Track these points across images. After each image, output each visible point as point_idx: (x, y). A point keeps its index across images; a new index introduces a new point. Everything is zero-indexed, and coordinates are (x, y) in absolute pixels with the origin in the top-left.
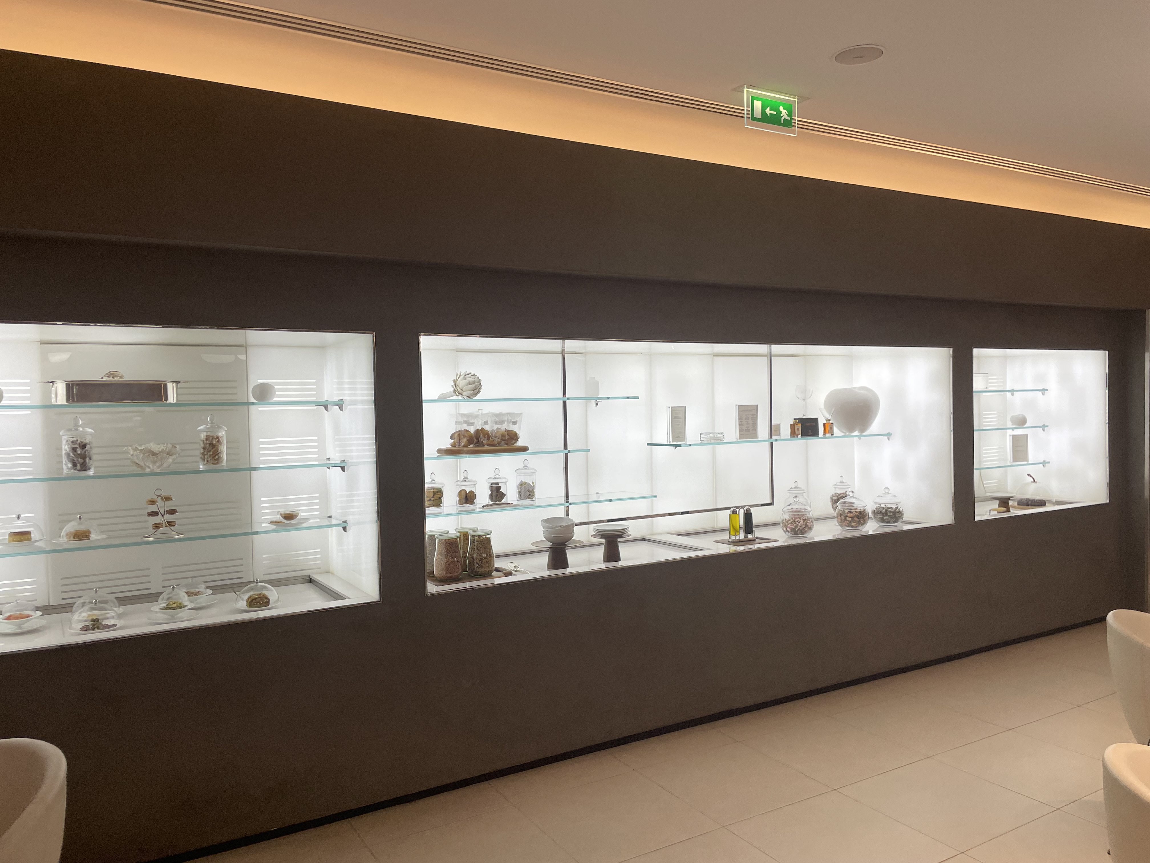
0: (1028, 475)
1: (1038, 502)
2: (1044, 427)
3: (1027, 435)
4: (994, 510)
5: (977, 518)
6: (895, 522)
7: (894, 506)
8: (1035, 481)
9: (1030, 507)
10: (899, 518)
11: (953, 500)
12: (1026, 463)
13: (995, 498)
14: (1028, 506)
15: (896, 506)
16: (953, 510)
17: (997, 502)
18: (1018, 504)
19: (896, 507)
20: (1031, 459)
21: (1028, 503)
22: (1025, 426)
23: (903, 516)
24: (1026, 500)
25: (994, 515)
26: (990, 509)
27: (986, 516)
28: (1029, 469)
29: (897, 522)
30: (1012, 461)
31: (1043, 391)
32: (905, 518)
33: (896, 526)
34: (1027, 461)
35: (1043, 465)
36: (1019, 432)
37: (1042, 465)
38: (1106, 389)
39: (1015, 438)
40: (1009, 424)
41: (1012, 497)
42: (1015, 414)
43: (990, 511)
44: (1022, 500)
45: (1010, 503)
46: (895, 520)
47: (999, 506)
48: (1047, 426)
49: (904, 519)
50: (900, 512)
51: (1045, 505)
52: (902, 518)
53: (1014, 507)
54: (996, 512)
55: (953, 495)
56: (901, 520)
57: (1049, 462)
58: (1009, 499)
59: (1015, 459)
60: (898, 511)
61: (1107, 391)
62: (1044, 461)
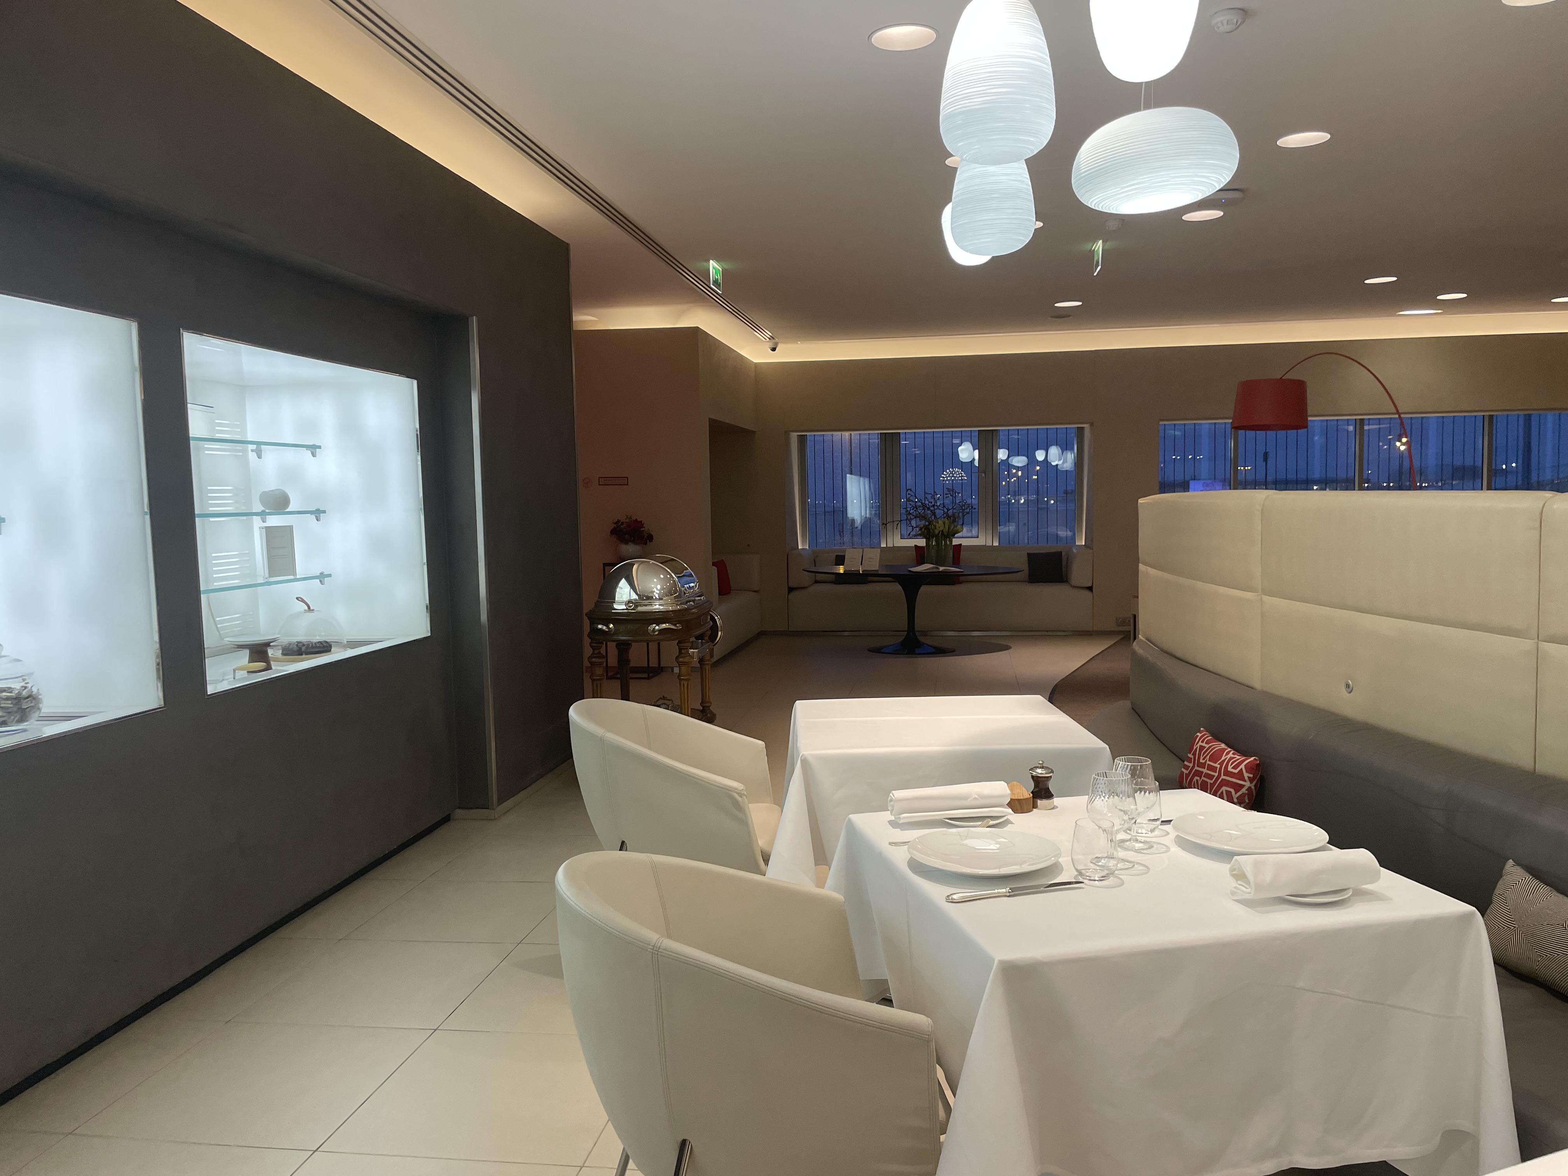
0: (297, 598)
1: (318, 645)
2: (318, 513)
3: (291, 527)
4: (241, 669)
5: (211, 690)
6: (21, 720)
7: (17, 685)
8: (312, 608)
9: (304, 656)
10: (30, 711)
11: (157, 657)
12: (292, 577)
13: (241, 647)
14: (302, 655)
15: (23, 684)
16: (158, 678)
17: (246, 653)
18: (283, 654)
19: (22, 687)
20: (300, 572)
21: (300, 649)
22: (287, 510)
23: (41, 705)
24: (297, 645)
25: (243, 679)
26: (234, 667)
27: (225, 682)
28: (298, 588)
29: (27, 721)
30: (267, 575)
31: (314, 449)
32: (46, 708)
33: (25, 730)
34: (294, 574)
35: (321, 581)
36: (274, 521)
37: (318, 580)
38: (418, 455)
39: (271, 533)
40: (258, 507)
41: (274, 640)
42: (266, 490)
43: (234, 671)
44: (290, 644)
45: (270, 652)
46: (22, 717)
47: (251, 660)
48: (324, 512)
49: (42, 711)
50: (33, 698)
51: (330, 651)
52: (39, 709)
53: (277, 660)
54: (244, 673)
55: (158, 646)
56: (36, 715)
57: (330, 575)
58: (267, 644)
59: (273, 570)
60: (26, 696)
61: (419, 458)
62: (322, 574)
